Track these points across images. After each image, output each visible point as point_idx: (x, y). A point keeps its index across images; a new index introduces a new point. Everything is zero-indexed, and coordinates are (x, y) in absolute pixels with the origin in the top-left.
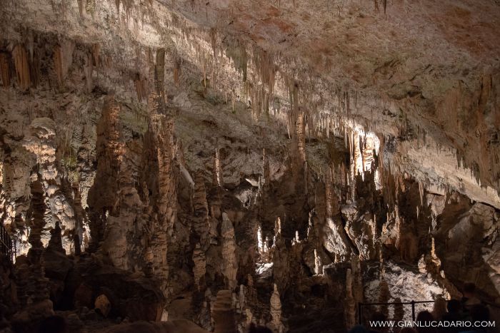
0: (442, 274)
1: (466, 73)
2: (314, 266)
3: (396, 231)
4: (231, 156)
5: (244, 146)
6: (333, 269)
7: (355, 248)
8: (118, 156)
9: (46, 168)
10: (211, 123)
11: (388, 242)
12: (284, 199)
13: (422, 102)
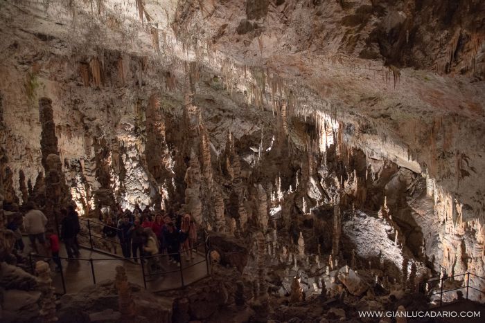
0: (390, 217)
1: (425, 113)
2: (302, 207)
3: (354, 186)
4: (222, 121)
5: (231, 114)
6: (317, 211)
7: (327, 194)
8: (160, 131)
9: (131, 150)
10: (211, 100)
11: (350, 193)
12: (275, 160)
13: (391, 122)
